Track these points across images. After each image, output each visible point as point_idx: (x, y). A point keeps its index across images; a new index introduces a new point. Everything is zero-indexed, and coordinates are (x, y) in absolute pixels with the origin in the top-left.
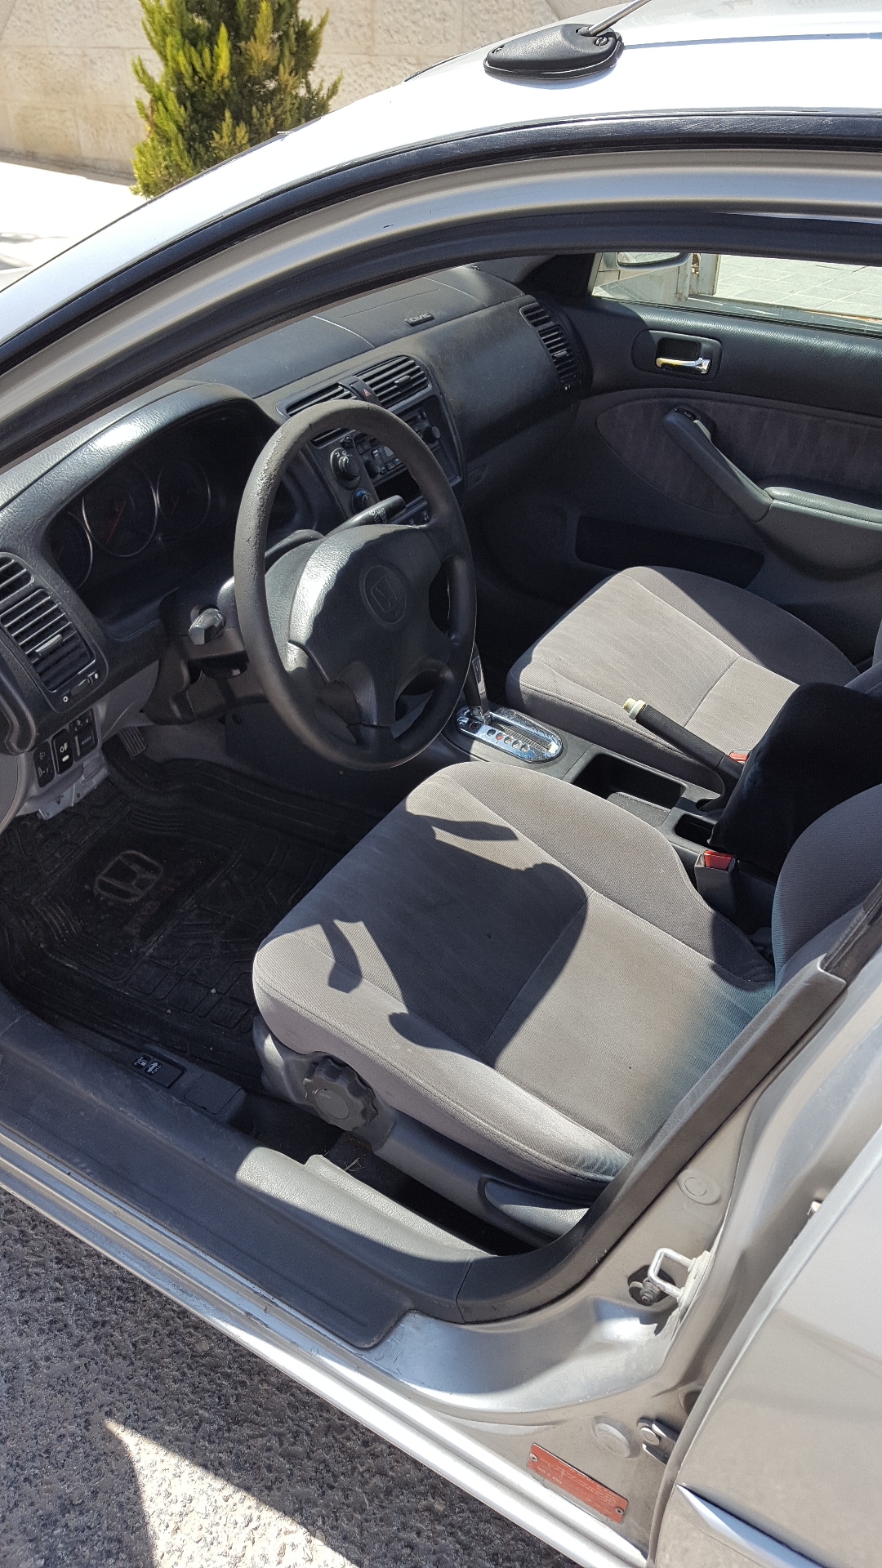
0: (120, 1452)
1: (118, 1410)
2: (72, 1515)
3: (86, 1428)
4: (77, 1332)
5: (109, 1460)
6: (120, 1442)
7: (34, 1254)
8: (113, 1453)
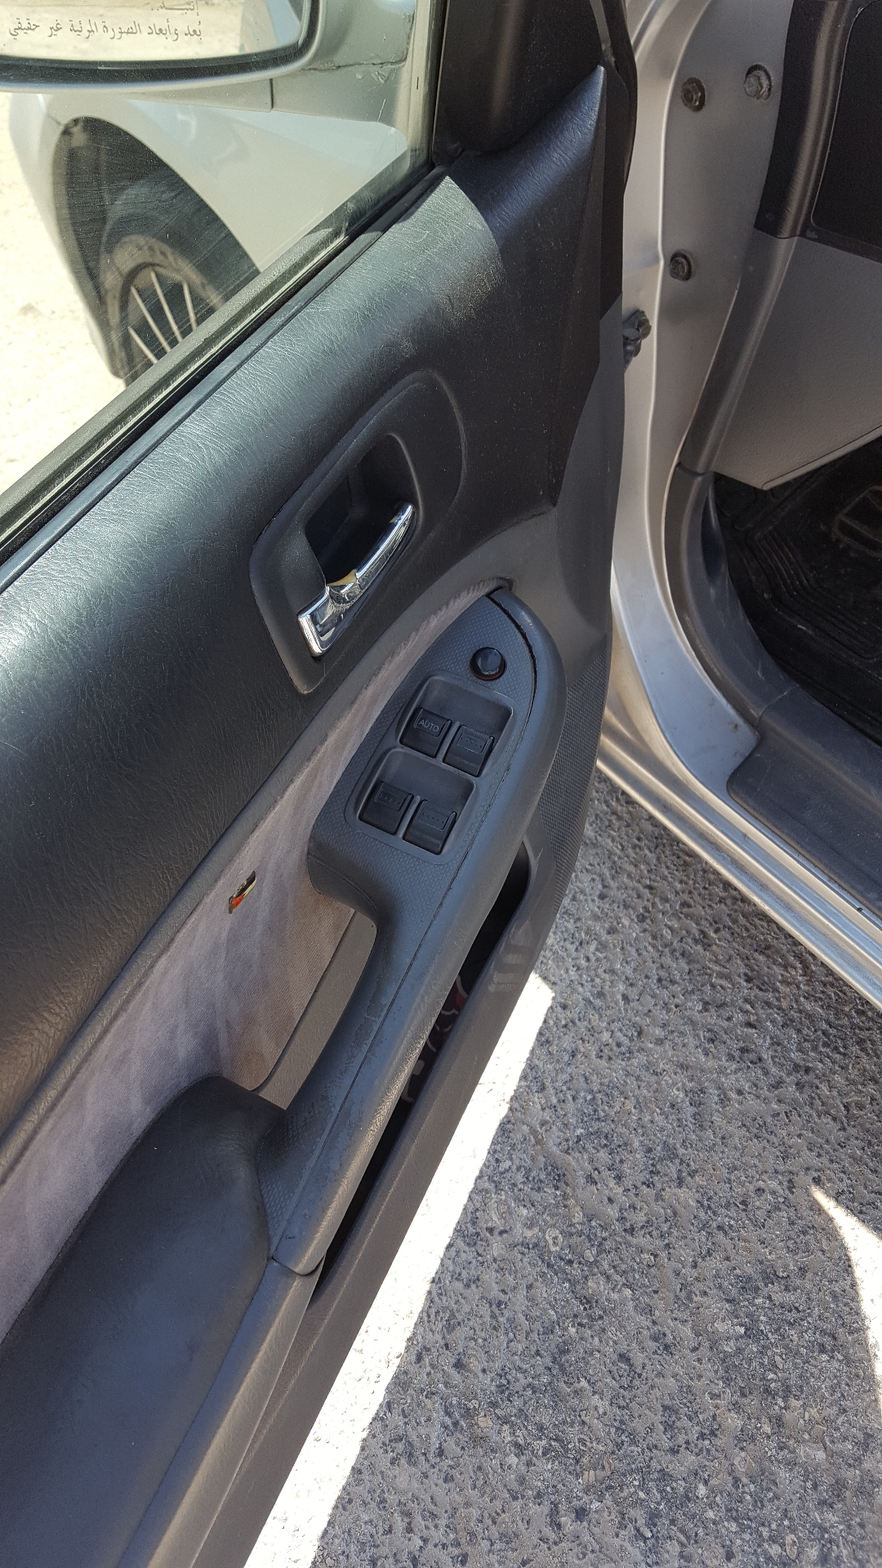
0: (830, 1232)
1: (830, 1180)
2: (776, 1287)
3: (790, 1189)
4: (773, 1070)
5: (819, 1237)
6: (831, 1220)
7: (717, 962)
8: (823, 1229)
